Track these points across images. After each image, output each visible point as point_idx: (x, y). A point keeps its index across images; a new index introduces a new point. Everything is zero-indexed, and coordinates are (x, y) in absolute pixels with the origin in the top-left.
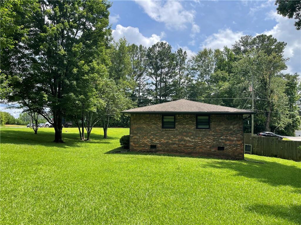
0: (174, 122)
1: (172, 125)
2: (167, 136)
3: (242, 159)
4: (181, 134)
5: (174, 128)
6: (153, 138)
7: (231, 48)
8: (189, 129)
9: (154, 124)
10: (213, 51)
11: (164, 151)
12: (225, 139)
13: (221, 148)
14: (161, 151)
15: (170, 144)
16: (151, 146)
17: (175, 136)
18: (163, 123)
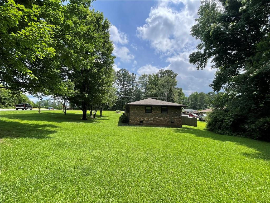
0: (151, 110)
1: (150, 111)
2: (148, 116)
3: (181, 127)
4: (154, 115)
5: (151, 112)
6: (141, 118)
7: (155, 74)
8: (158, 113)
9: (141, 111)
10: (148, 75)
11: (146, 124)
12: (174, 118)
13: (172, 122)
14: (145, 124)
15: (149, 121)
16: (140, 122)
17: (152, 116)
18: (146, 110)
